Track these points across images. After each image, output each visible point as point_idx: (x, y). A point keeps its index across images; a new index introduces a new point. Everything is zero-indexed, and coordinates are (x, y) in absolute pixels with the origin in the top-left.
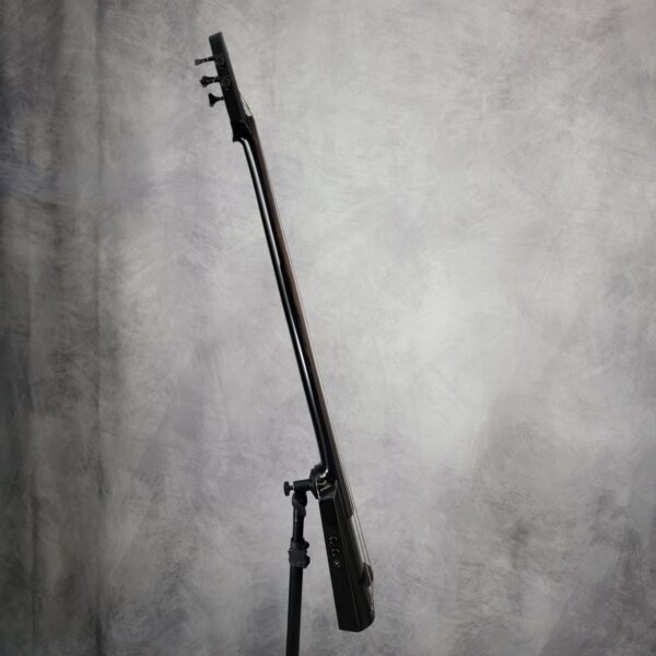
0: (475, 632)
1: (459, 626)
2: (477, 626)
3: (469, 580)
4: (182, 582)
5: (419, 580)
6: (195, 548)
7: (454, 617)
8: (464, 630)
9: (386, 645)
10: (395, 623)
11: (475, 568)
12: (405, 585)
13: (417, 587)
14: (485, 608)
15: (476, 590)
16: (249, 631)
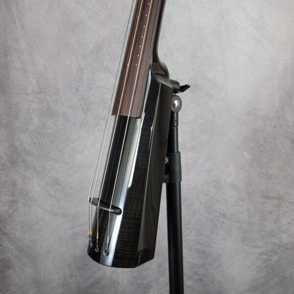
0: (275, 258)
1: (261, 254)
2: (277, 253)
3: (271, 213)
4: (5, 234)
5: (224, 216)
6: (14, 202)
7: (256, 247)
8: (265, 257)
9: (196, 273)
10: (204, 254)
11: (276, 202)
12: (212, 220)
13: (223, 222)
14: (284, 236)
15: (276, 221)
16: (71, 276)
